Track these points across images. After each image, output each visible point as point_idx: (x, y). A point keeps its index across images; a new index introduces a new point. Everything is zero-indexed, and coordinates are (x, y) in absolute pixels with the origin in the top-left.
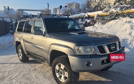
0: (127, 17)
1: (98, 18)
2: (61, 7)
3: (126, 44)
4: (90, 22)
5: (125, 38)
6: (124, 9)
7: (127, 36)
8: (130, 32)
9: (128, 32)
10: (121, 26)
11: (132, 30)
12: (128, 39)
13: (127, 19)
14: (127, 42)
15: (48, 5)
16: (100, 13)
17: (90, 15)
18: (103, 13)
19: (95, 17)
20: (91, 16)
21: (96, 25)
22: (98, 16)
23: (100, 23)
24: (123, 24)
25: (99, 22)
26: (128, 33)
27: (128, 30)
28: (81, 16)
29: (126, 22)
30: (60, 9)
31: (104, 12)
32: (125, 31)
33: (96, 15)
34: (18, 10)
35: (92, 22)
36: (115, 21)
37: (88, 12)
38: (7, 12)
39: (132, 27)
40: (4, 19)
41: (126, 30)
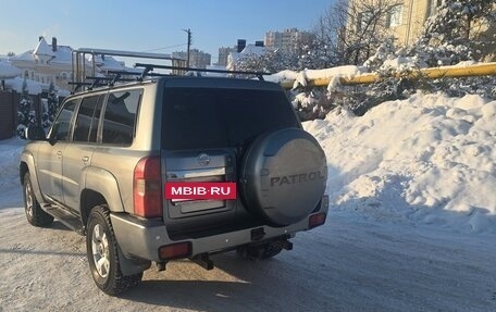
0: (439, 93)
1: (338, 90)
2: (241, 44)
3: (402, 195)
4: (310, 106)
5: (403, 173)
6: (440, 62)
7: (413, 166)
8: (428, 149)
9: (419, 150)
10: (405, 127)
11: (434, 144)
12: (411, 178)
13: (435, 100)
14: (408, 187)
15: (189, 37)
16: (348, 71)
17: (312, 81)
18: (358, 75)
19: (328, 89)
20: (316, 83)
21: (332, 117)
22: (342, 83)
23: (344, 112)
24: (416, 119)
25: (342, 104)
26: (419, 155)
27: (422, 141)
28: (285, 81)
29: (427, 111)
30: (239, 51)
31: (362, 71)
32: (410, 144)
33: (333, 80)
34: (78, 52)
35: (319, 107)
36: (396, 105)
37: (309, 68)
38: (49, 58)
39: (439, 130)
40: (7, 82)
41: (415, 142)
